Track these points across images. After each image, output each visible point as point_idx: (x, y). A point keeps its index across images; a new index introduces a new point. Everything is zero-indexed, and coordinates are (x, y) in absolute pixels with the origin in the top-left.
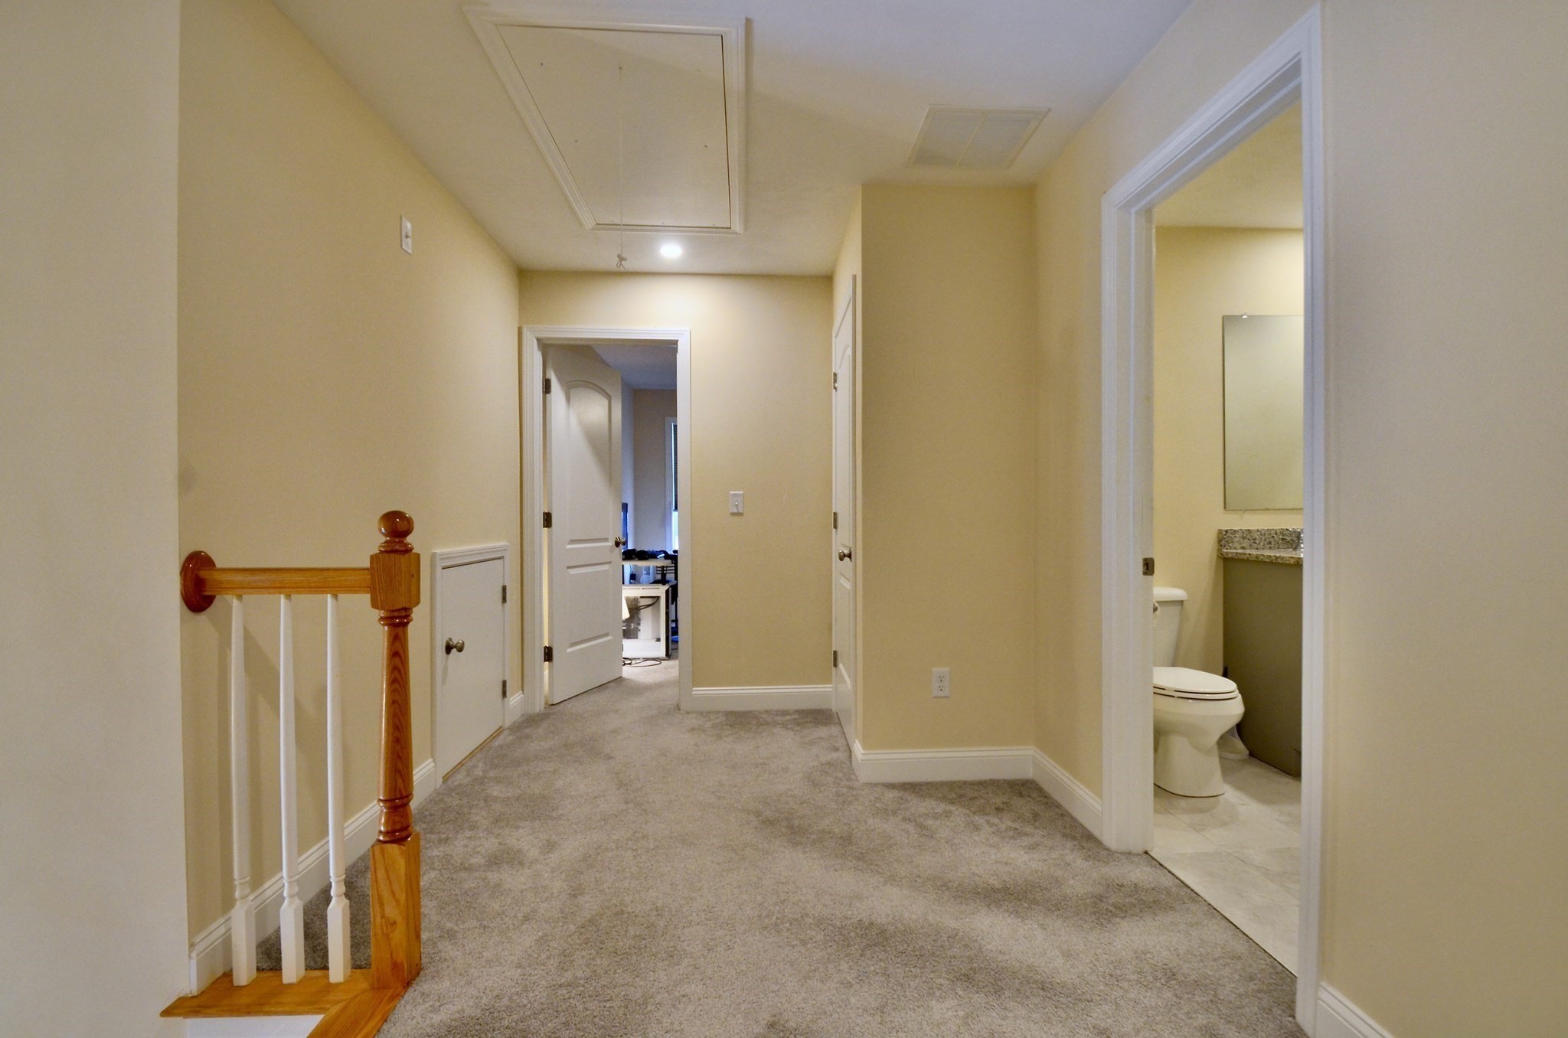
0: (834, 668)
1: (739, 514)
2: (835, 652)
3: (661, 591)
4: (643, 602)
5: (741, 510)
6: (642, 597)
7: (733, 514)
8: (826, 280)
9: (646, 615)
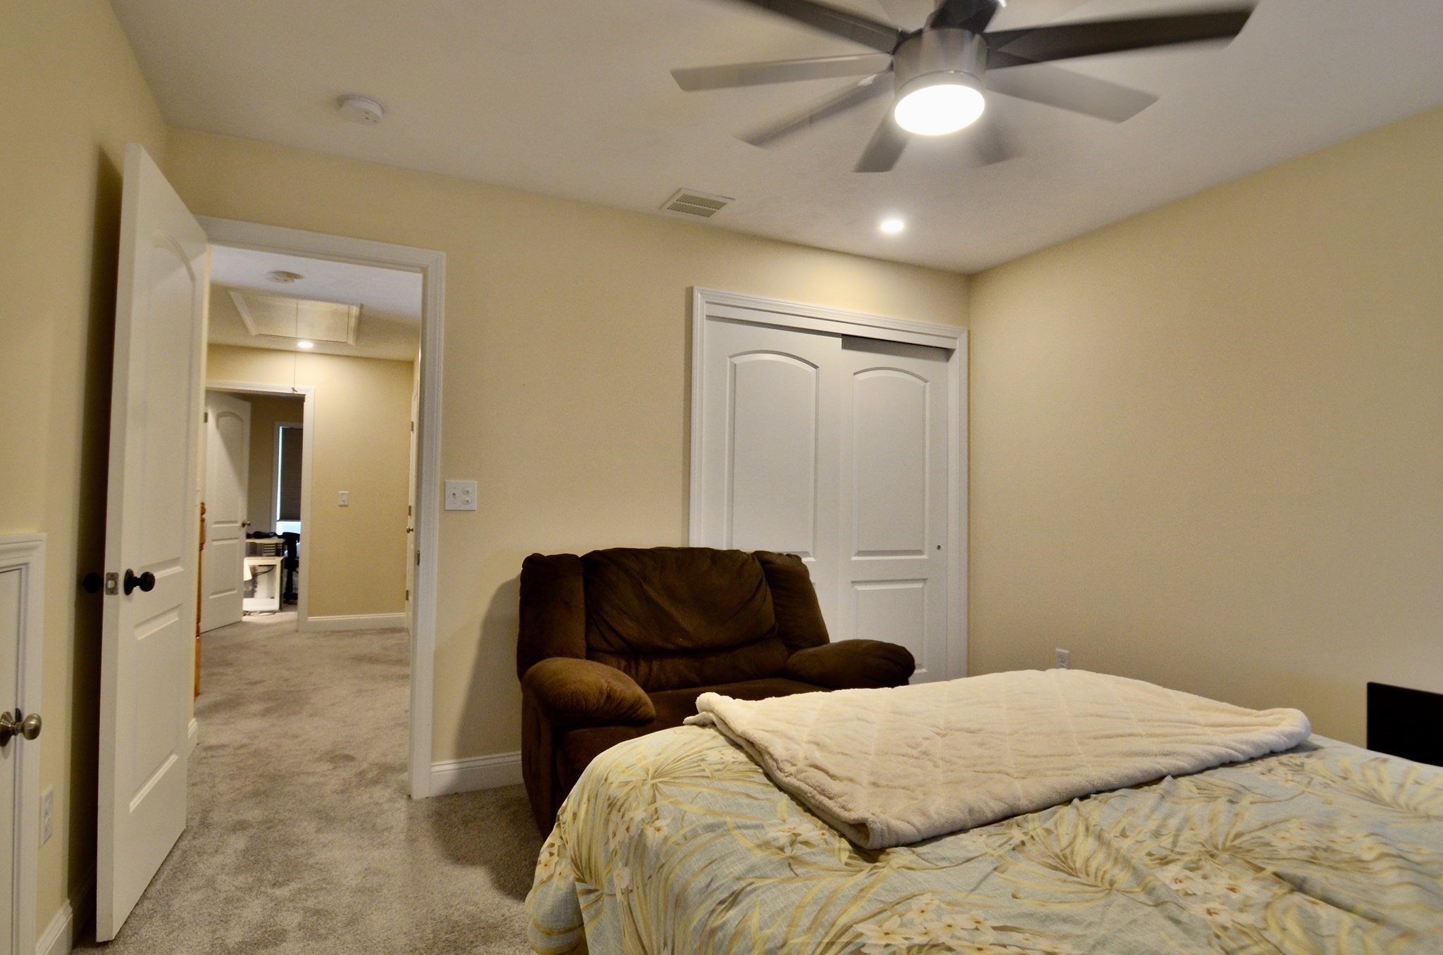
0: (406, 601)
1: (346, 506)
2: (407, 591)
3: (277, 561)
4: (260, 570)
5: (346, 504)
6: (260, 566)
7: (341, 506)
8: (411, 364)
9: (262, 580)
